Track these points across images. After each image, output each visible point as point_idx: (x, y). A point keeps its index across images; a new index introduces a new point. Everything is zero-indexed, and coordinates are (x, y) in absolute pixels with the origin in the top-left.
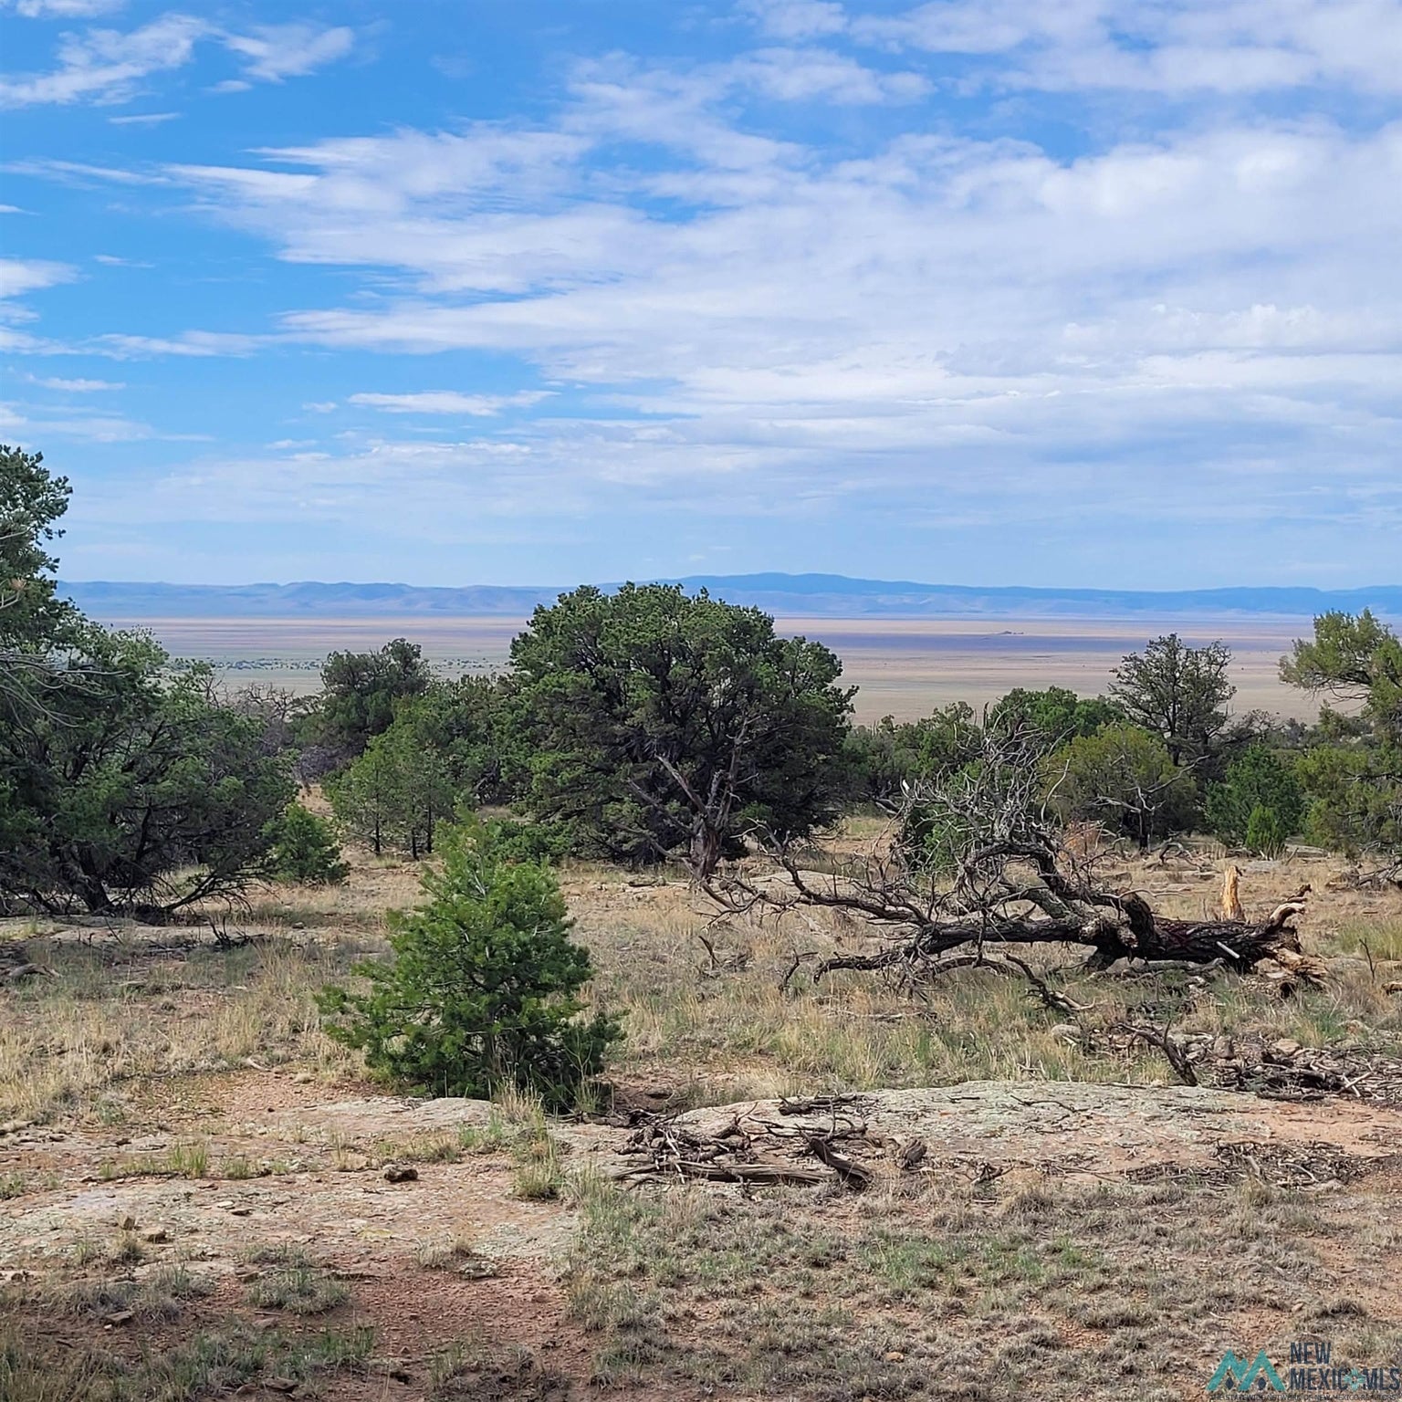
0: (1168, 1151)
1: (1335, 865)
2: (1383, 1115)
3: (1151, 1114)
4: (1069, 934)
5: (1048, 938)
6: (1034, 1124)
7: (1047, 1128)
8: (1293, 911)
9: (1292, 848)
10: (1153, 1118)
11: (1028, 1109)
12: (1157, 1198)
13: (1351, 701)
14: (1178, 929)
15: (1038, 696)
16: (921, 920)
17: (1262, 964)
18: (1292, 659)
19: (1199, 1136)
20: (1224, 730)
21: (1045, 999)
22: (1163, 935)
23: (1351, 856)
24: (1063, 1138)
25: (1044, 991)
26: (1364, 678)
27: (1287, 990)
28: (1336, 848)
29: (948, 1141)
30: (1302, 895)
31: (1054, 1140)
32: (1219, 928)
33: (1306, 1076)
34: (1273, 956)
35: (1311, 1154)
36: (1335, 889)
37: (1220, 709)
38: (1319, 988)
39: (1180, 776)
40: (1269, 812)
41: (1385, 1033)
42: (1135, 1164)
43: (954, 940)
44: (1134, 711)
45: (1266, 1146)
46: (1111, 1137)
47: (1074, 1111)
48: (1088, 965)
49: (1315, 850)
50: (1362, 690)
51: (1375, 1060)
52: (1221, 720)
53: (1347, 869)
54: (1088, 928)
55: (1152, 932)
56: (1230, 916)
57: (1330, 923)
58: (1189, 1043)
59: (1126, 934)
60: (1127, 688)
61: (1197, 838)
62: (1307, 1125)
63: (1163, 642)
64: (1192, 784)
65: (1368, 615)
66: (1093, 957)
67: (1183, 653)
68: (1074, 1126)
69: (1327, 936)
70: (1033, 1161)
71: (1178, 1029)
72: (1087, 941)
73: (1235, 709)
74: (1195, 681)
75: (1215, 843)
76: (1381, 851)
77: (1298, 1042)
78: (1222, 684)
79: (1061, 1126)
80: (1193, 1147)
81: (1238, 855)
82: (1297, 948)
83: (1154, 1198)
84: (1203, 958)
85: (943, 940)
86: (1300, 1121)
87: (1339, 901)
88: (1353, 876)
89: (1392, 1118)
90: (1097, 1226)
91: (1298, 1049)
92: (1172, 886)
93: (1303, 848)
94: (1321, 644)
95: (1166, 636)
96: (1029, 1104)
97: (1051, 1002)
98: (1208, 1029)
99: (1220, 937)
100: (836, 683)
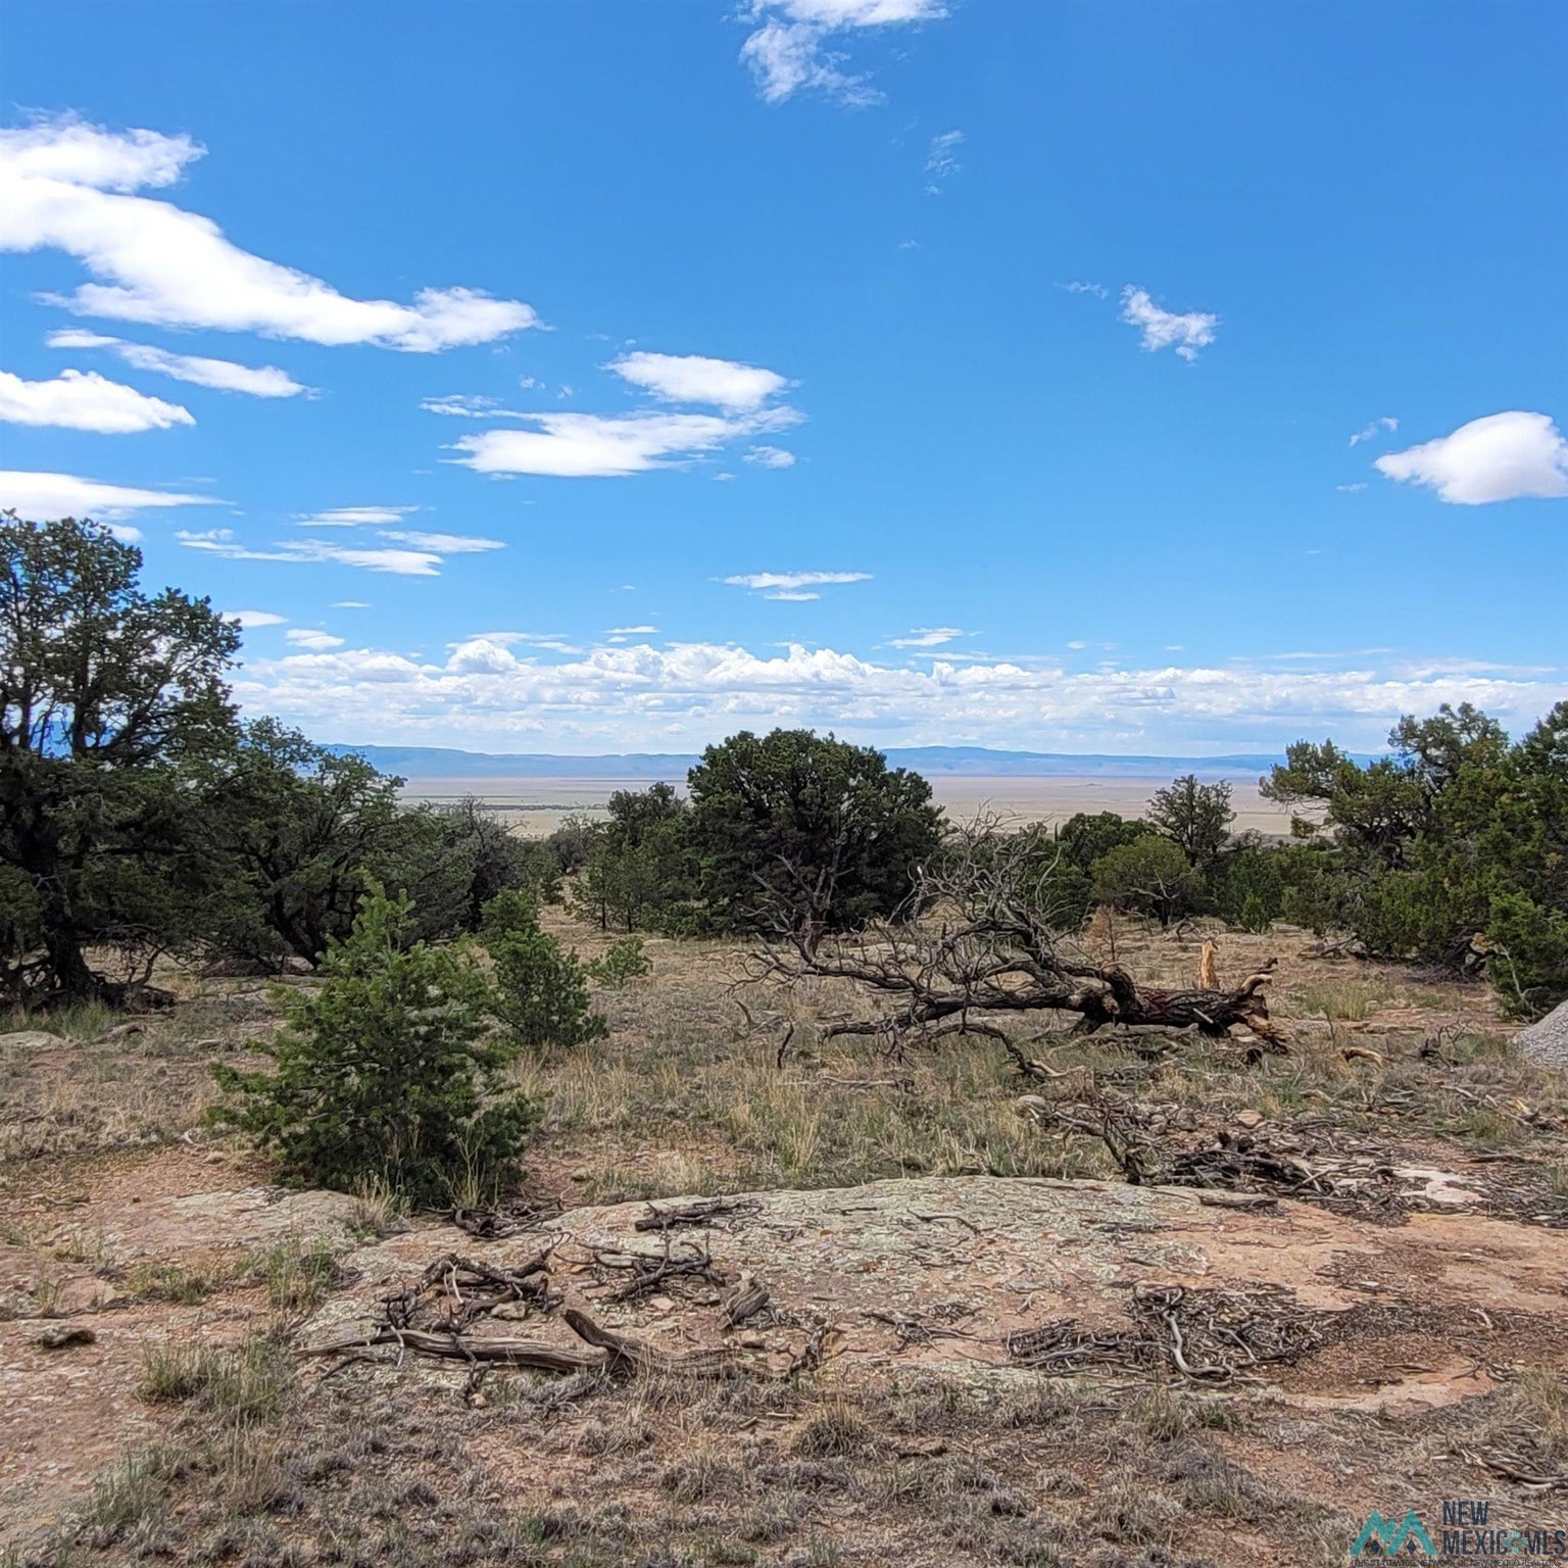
0: (1074, 1299)
1: (1307, 938)
2: (1344, 1232)
3: (1068, 1236)
4: (1058, 1002)
5: (1040, 1006)
6: (920, 1252)
7: (936, 1258)
8: (1261, 982)
9: (1275, 926)
10: (1069, 1242)
11: (926, 1226)
12: (1022, 1416)
13: (1315, 811)
14: (1159, 999)
15: (1094, 818)
16: (917, 990)
17: (1235, 1028)
18: (1270, 781)
19: (1117, 1273)
20: (1229, 841)
21: (1022, 1066)
22: (1145, 1003)
23: (1318, 933)
24: (950, 1275)
25: (1020, 1059)
26: (1325, 794)
27: (1253, 1057)
28: (1305, 927)
29: (808, 1279)
30: (1269, 966)
31: (936, 1279)
32: (1195, 996)
33: (1261, 1165)
34: (1244, 1021)
35: (1254, 1306)
36: (1305, 958)
37: (1225, 827)
38: (1285, 1052)
39: (1194, 875)
40: (1258, 900)
41: (1348, 1104)
42: (1028, 1323)
43: (952, 1008)
44: (1163, 829)
45: (1198, 1291)
46: (1009, 1274)
47: (977, 1232)
48: (1076, 1029)
49: (1293, 928)
50: (1326, 802)
51: (1336, 1134)
52: (1226, 835)
53: (1315, 943)
54: (1075, 998)
55: (1134, 1000)
56: (1207, 985)
57: (1301, 987)
58: (1152, 1114)
59: (1110, 1002)
60: (1159, 813)
61: (1206, 920)
62: (1254, 1251)
63: (1184, 780)
64: (1203, 879)
65: (1329, 743)
66: (1081, 1023)
67: (1199, 788)
68: (968, 1259)
69: (1297, 998)
70: (898, 1316)
71: (1145, 1098)
72: (1075, 1009)
73: (1235, 828)
74: (1206, 808)
75: (1219, 923)
76: (1341, 928)
77: (1261, 1113)
78: (1226, 810)
79: (952, 1256)
80: (1107, 1293)
81: (1235, 931)
82: (1265, 1014)
83: (1017, 1416)
84: (1181, 1024)
85: (940, 1009)
86: (1246, 1243)
87: (1308, 968)
88: (1318, 948)
89: (1355, 1236)
90: (907, 1492)
91: (1260, 1121)
92: (1180, 955)
93: (1284, 926)
94: (1291, 766)
95: (1187, 776)
96: (928, 1220)
97: (1027, 1070)
98: (1174, 1098)
99: (1197, 1004)
100: (929, 803)
